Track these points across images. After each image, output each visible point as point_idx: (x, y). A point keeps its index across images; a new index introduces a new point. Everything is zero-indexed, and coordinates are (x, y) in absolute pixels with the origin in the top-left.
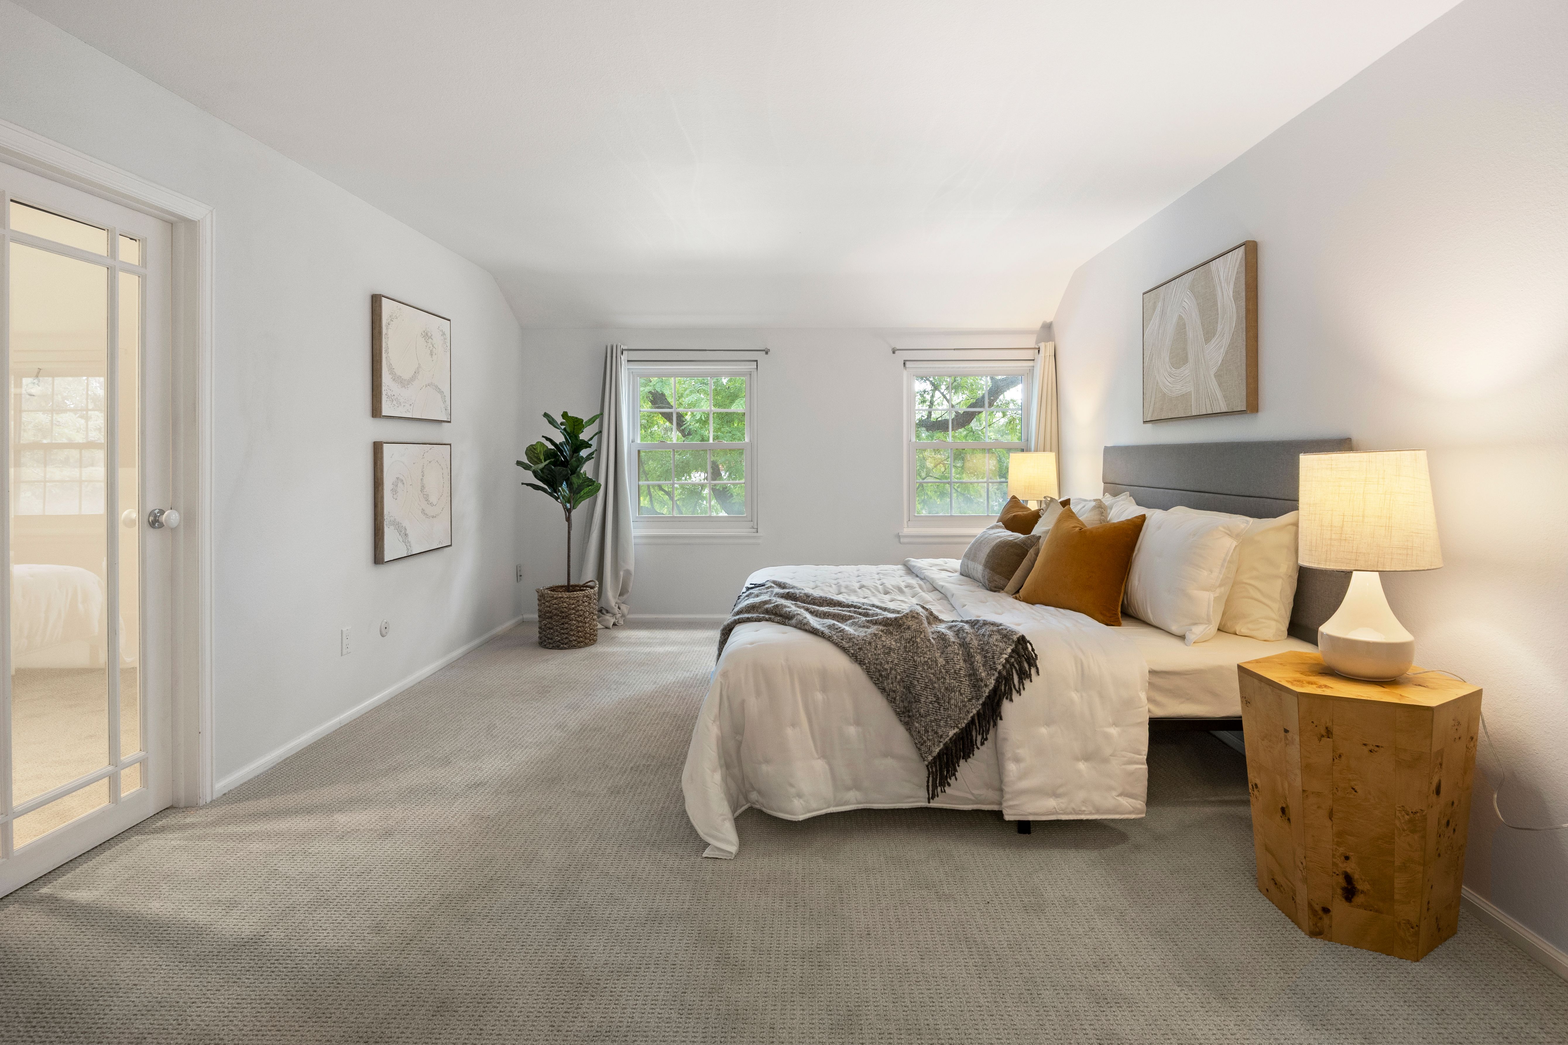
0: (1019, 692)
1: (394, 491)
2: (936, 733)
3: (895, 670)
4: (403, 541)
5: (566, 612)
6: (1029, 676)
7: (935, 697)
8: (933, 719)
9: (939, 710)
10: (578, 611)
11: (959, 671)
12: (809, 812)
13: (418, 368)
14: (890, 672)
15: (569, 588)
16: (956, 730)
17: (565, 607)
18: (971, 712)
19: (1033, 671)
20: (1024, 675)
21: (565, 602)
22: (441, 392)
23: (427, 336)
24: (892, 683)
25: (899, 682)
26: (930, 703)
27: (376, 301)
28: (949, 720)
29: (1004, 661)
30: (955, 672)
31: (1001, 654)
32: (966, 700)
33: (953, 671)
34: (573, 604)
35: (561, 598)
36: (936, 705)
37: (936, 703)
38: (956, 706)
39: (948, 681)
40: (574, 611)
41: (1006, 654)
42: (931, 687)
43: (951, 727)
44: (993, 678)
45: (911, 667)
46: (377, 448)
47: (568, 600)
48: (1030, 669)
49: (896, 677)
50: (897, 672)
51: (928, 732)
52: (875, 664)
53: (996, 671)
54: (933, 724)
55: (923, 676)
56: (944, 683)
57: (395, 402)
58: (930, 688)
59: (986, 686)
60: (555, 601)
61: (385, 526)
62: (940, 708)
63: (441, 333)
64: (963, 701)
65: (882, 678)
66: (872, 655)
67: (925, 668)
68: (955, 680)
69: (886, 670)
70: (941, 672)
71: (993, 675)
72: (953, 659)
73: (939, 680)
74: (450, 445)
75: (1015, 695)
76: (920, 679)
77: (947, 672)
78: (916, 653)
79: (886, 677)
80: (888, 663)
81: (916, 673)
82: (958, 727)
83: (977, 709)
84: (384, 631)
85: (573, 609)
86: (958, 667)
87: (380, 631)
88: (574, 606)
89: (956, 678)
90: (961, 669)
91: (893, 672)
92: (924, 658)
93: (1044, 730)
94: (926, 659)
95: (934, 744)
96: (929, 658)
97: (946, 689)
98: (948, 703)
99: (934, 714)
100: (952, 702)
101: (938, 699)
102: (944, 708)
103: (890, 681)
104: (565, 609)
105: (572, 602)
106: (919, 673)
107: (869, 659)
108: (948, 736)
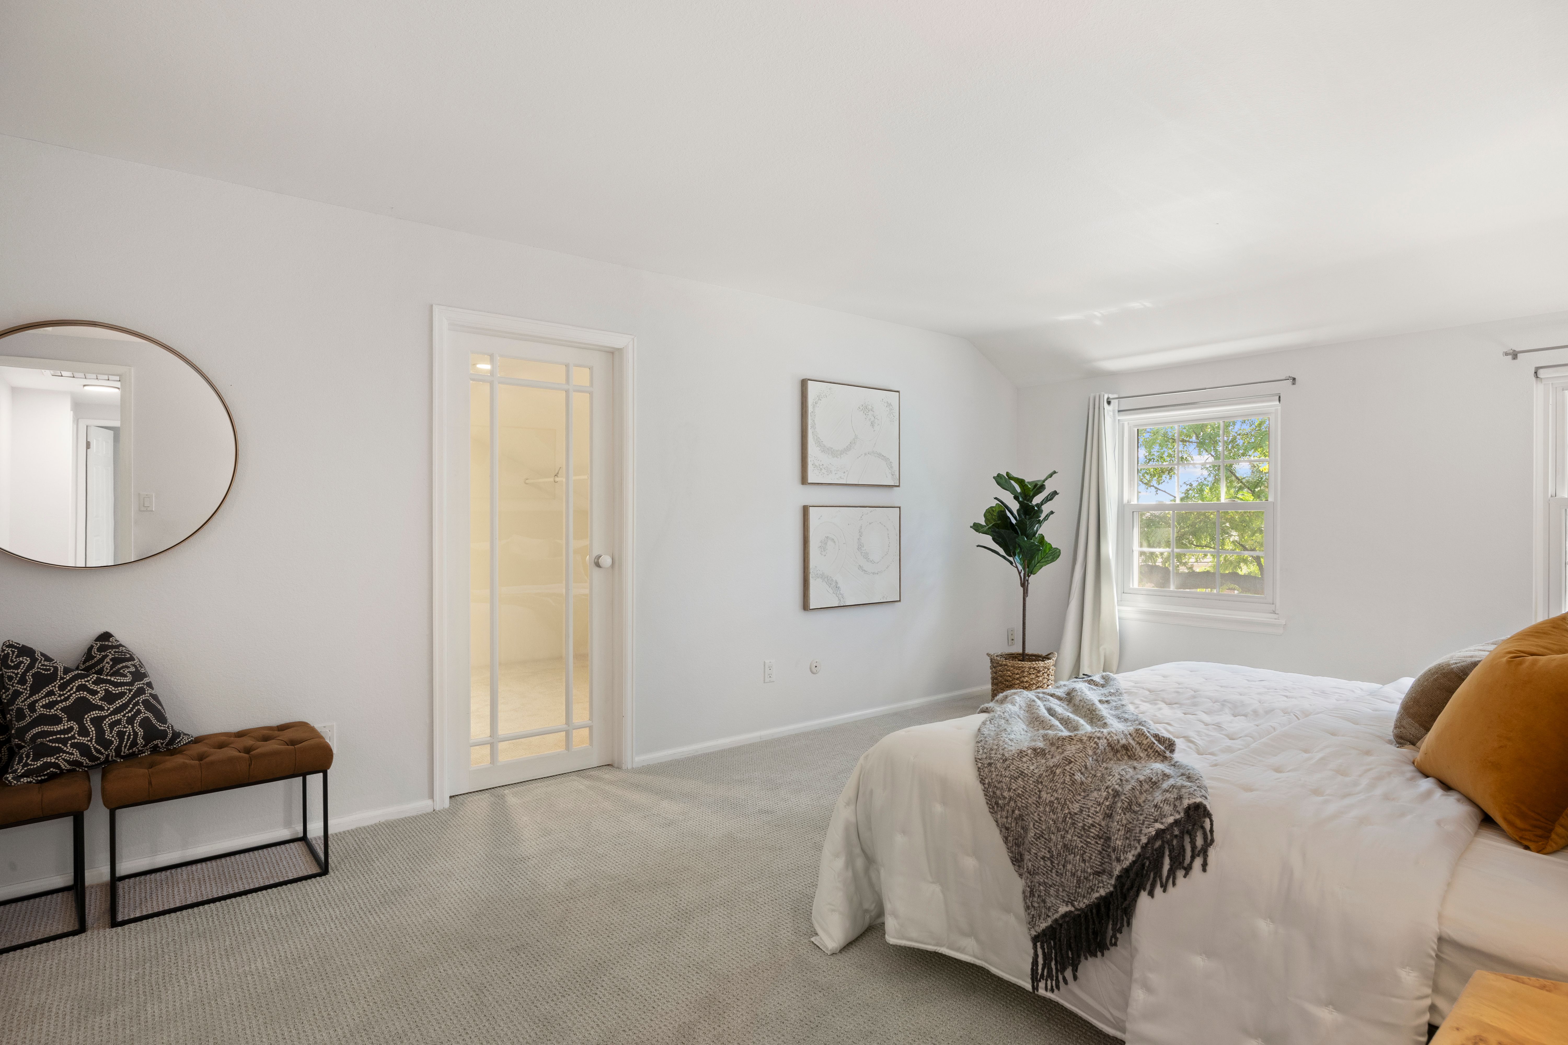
0: (1165, 888)
1: (823, 547)
2: (1044, 901)
3: (1015, 802)
4: (834, 593)
5: (1010, 681)
6: (1188, 869)
7: (1049, 852)
8: (1042, 881)
9: (1051, 872)
10: (1022, 682)
11: (1089, 828)
12: (903, 938)
13: (854, 439)
14: (1009, 803)
15: (1023, 656)
16: (1070, 908)
17: (1009, 676)
18: (1097, 892)
19: (1198, 862)
20: (1181, 865)
21: (1009, 670)
22: (886, 459)
23: (866, 409)
24: (1007, 817)
25: (1016, 819)
26: (1042, 858)
27: (804, 383)
28: (1061, 889)
29: (1154, 833)
30: (1083, 828)
31: (1156, 821)
32: (1089, 870)
33: (1080, 825)
34: (1018, 674)
35: (1005, 665)
36: (1049, 863)
37: (1049, 862)
38: (1073, 875)
39: (1069, 836)
40: (1018, 682)
41: (1162, 823)
42: (1046, 837)
43: (1064, 901)
44: (1133, 852)
45: (1034, 803)
46: (805, 510)
47: (1012, 668)
48: (1193, 858)
49: (1013, 811)
50: (1017, 806)
51: (1034, 896)
52: (995, 787)
53: (1139, 843)
54: (1042, 888)
55: (1042, 819)
56: (1064, 837)
57: (823, 471)
58: (1045, 839)
59: (1118, 860)
60: (1000, 668)
61: (811, 578)
62: (1052, 869)
63: (886, 405)
64: (1083, 871)
65: (997, 807)
66: (997, 775)
67: (1047, 809)
68: (1079, 837)
69: (1005, 798)
70: (1064, 821)
71: (1136, 848)
72: (1089, 809)
73: (1059, 831)
74: (900, 508)
75: (1158, 890)
76: (1037, 822)
77: (1073, 824)
78: (1046, 786)
79: (1001, 807)
80: (1009, 790)
81: (1035, 812)
82: (1073, 905)
83: (1108, 891)
84: (814, 670)
85: (1017, 679)
86: (1090, 822)
87: (810, 668)
88: (1018, 676)
89: (1082, 835)
90: (1093, 826)
91: (1012, 804)
92: (1052, 796)
93: (1199, 962)
94: (1052, 799)
95: (1040, 916)
96: (1057, 799)
97: (1065, 846)
98: (1064, 866)
99: (1044, 874)
100: (1069, 867)
101: (1052, 856)
102: (1057, 872)
103: (1004, 813)
104: (1009, 678)
105: (1016, 672)
106: (1039, 815)
107: (992, 779)
108: (1057, 912)
